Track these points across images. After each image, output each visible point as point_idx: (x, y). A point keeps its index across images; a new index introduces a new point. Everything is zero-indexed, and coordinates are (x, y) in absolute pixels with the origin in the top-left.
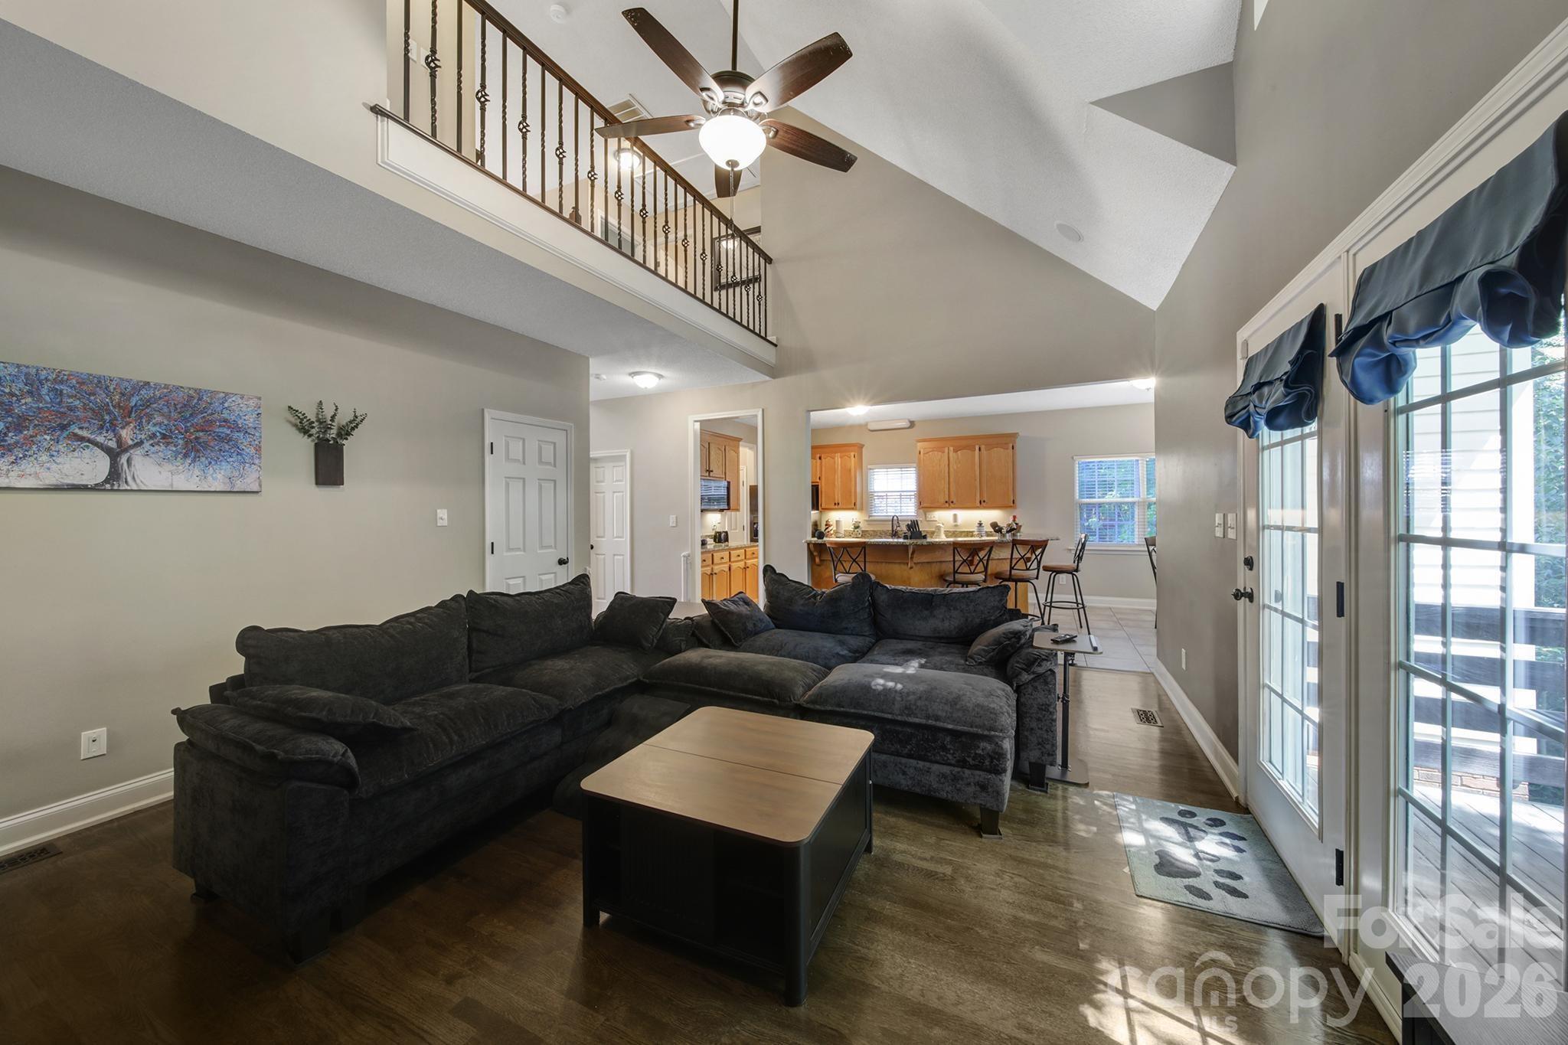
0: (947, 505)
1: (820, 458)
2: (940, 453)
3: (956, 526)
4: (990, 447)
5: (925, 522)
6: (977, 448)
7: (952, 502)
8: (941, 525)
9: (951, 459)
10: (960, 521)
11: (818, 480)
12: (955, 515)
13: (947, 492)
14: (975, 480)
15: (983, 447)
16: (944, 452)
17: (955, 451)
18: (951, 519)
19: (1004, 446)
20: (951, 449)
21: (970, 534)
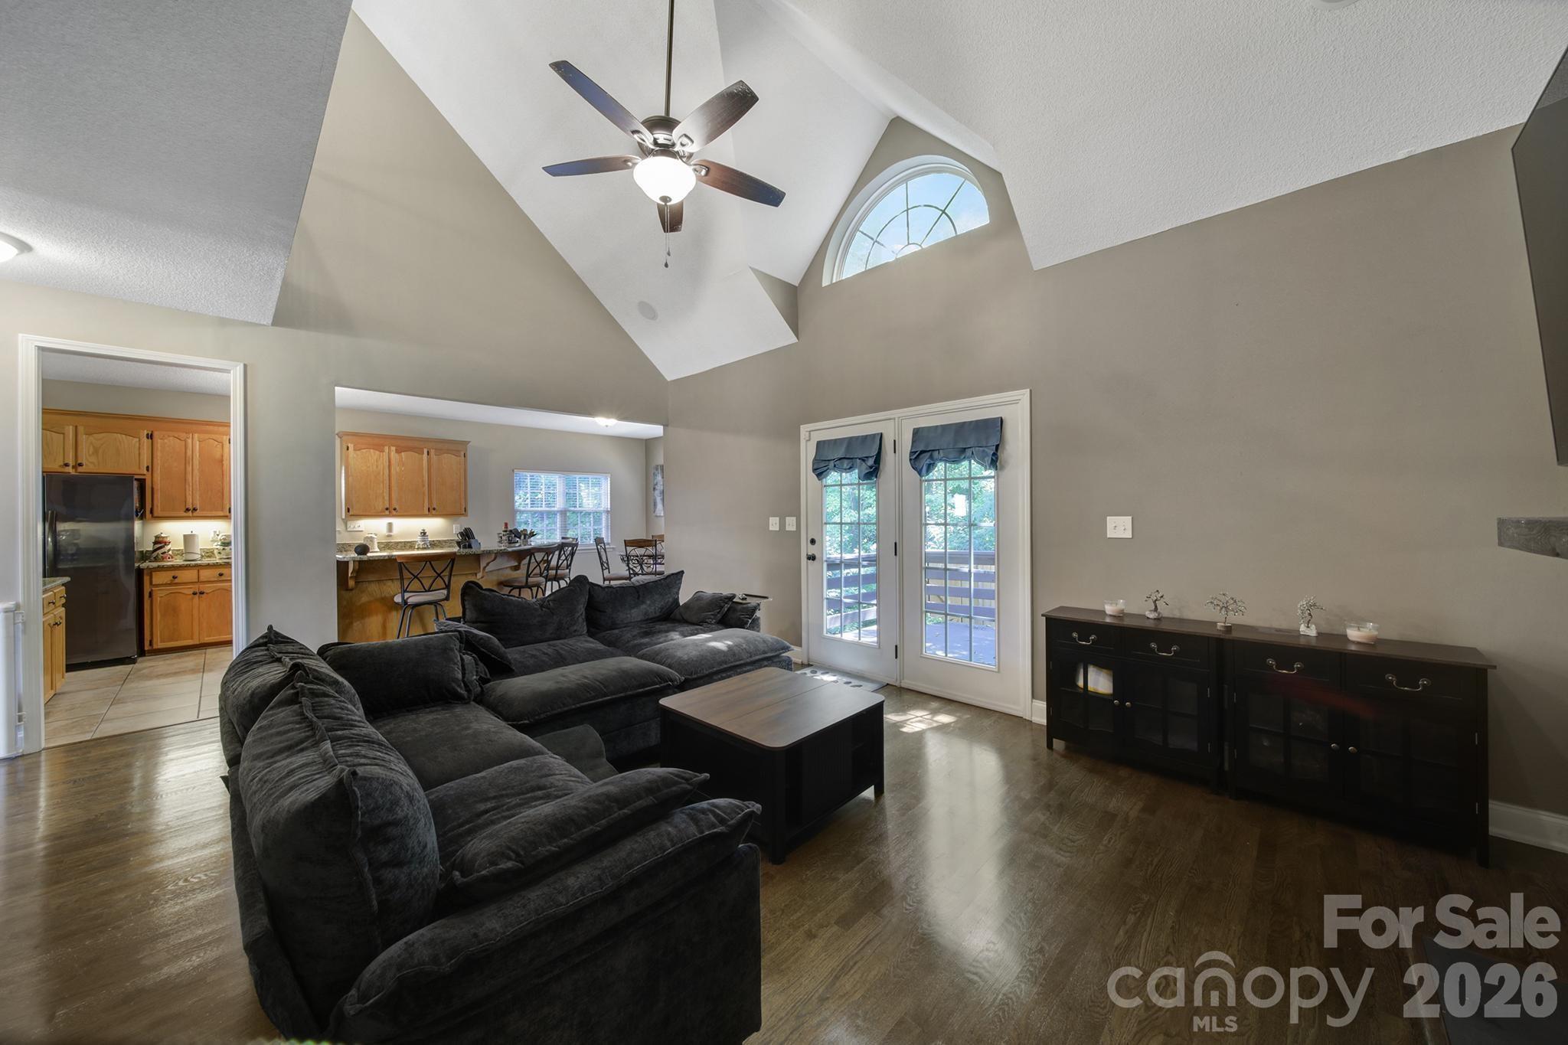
0: (387, 512)
1: (150, 436)
2: (377, 452)
3: (390, 536)
4: (439, 452)
5: (347, 534)
6: (425, 451)
7: (395, 509)
8: (373, 536)
9: (393, 461)
10: (396, 530)
11: (145, 472)
12: (390, 525)
13: (387, 498)
14: (424, 486)
15: (432, 452)
16: (383, 451)
17: (397, 451)
18: (384, 531)
19: (456, 453)
20: (393, 448)
21: (410, 545)
